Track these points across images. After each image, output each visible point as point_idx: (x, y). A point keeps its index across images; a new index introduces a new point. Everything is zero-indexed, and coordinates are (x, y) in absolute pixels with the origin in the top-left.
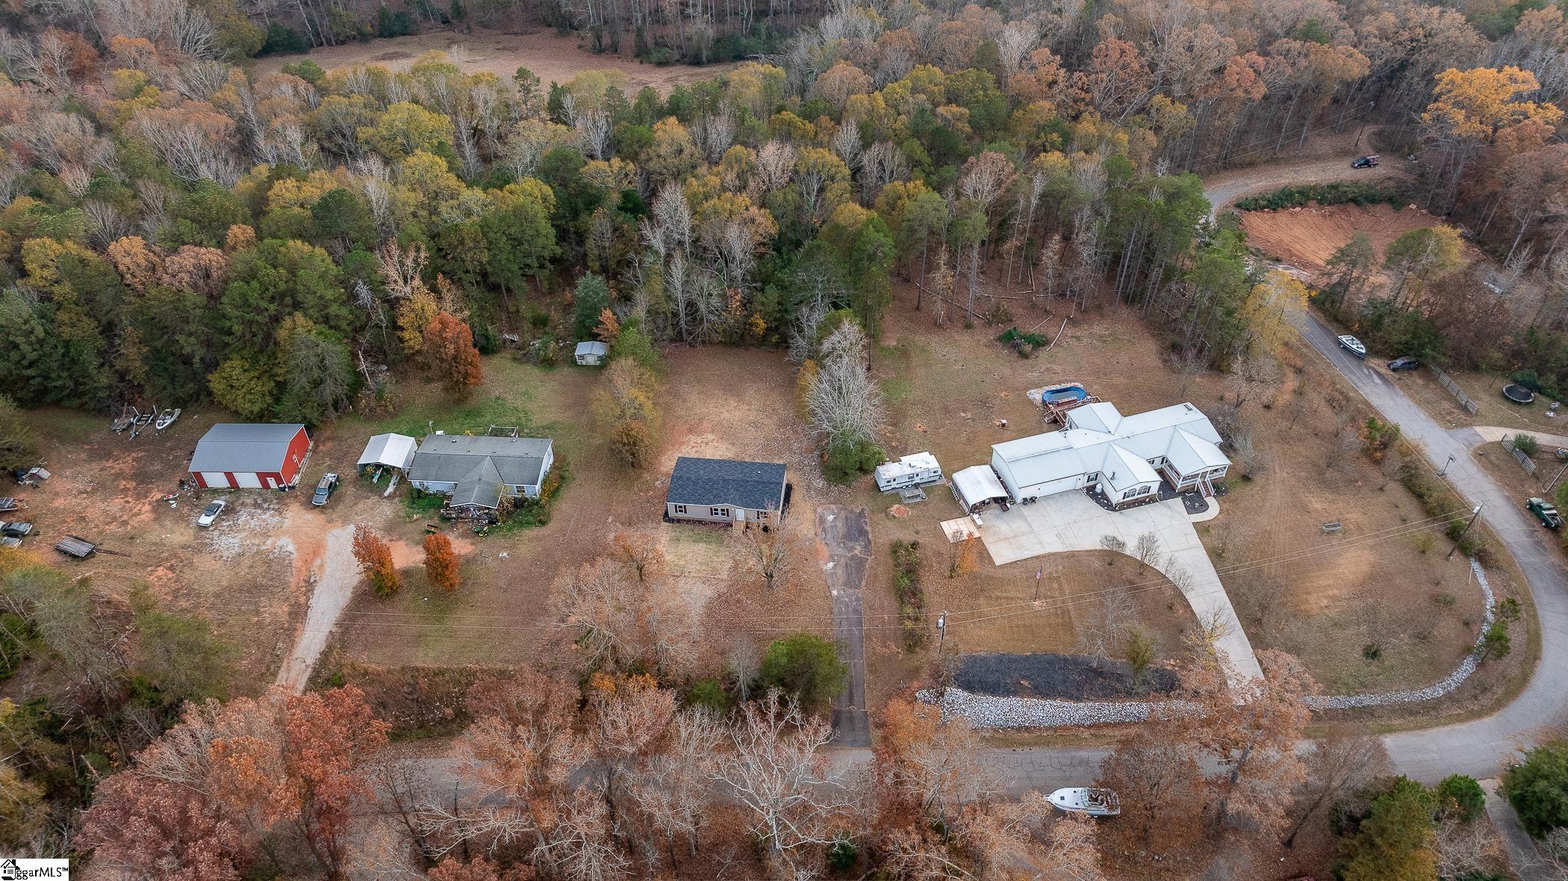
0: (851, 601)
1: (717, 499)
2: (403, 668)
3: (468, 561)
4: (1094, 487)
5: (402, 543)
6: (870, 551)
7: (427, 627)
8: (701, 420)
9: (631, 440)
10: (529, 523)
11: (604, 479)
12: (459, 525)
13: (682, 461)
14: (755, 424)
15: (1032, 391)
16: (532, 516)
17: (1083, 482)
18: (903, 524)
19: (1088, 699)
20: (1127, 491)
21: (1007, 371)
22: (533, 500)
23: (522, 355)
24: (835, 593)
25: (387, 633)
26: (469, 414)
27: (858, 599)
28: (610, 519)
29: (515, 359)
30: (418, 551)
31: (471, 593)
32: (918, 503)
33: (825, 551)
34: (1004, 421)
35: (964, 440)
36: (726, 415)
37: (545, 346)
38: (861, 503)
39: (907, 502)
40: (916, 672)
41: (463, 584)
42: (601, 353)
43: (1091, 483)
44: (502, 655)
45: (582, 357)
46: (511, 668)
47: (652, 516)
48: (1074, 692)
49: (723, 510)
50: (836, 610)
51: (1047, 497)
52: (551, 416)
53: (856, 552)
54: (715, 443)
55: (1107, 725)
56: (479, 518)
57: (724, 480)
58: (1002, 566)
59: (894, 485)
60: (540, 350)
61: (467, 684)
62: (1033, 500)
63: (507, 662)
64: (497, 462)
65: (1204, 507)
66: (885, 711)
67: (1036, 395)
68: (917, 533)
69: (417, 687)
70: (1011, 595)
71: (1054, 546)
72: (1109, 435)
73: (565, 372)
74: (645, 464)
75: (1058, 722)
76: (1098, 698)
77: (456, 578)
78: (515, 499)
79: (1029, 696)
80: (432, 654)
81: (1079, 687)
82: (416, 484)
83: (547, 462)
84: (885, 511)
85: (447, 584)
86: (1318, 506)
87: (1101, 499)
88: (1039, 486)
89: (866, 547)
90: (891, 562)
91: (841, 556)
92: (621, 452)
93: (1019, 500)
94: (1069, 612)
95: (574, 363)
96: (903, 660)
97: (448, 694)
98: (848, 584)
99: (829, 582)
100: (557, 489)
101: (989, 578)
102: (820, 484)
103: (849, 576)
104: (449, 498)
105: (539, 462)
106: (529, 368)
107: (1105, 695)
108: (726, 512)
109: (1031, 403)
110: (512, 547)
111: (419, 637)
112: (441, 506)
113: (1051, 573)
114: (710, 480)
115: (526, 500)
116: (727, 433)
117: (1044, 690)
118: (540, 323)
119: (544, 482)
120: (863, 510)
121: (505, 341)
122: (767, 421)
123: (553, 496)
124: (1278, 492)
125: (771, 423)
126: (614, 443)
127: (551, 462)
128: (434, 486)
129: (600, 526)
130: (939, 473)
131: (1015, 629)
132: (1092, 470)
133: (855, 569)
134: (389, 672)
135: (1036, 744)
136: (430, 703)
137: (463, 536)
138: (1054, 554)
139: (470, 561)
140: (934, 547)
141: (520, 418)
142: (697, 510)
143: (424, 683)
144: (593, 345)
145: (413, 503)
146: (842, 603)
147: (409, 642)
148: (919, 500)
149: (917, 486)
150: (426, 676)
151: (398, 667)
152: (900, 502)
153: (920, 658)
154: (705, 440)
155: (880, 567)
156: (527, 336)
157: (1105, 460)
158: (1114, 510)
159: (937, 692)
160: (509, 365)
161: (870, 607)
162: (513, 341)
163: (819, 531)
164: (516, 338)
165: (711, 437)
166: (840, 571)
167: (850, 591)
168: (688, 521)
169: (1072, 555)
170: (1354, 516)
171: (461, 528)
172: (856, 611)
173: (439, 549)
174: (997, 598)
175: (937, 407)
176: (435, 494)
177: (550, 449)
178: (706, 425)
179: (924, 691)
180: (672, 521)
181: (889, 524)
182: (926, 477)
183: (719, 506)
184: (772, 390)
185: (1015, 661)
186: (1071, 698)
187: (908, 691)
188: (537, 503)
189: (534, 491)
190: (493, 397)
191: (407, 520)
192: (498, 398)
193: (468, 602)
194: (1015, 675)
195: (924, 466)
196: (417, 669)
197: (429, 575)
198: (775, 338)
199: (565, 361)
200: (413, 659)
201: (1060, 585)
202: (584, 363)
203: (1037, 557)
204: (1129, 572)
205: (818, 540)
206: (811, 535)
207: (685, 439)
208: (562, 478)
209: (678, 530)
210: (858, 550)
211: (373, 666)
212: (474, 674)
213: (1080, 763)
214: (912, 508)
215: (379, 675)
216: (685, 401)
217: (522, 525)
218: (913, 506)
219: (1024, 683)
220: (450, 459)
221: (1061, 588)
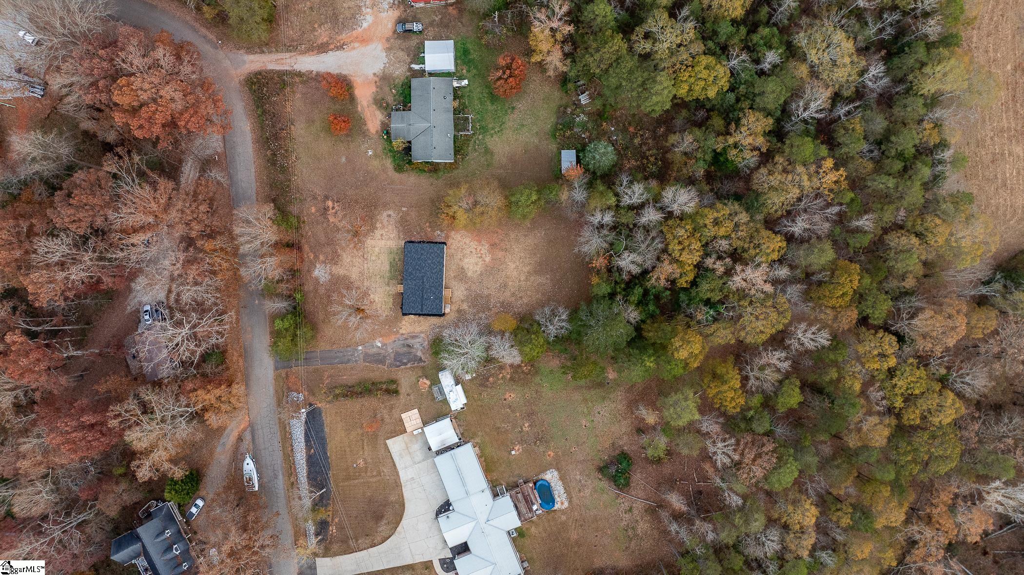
0: (355, 357)
5: (374, 89)
6: (390, 367)
7: (318, 123)
8: (503, 250)
10: (395, 161)
15: (555, 473)
18: (413, 386)
24: (360, 348)
27: (356, 361)
28: (404, 209)
32: (432, 395)
33: (389, 341)
36: (512, 266)
38: (429, 360)
47: (409, 234)
48: (311, 476)
50: (349, 349)
53: (390, 360)
57: (423, 277)
58: (386, 444)
64: (427, 131)
68: (408, 395)
70: (366, 448)
71: (404, 475)
72: (485, 520)
75: (296, 466)
79: (307, 452)
81: (314, 479)
84: (423, 375)
87: (442, 508)
89: (394, 366)
90: (384, 380)
91: (386, 350)
94: (356, 479)
96: (320, 387)
98: (367, 355)
99: (367, 344)
100: (424, 171)
101: (376, 436)
103: (373, 355)
110: (376, 155)
111: (312, 122)
113: (383, 472)
117: (311, 461)
120: (424, 362)
122: (507, 294)
123: (418, 170)
125: (505, 297)
129: (398, 205)
130: (449, 409)
131: (343, 448)
133: (378, 359)
135: (284, 454)
137: (384, 125)
138: (398, 475)
139: (364, 134)
140: (398, 405)
146: (353, 352)
147: (308, 117)
148: (436, 396)
150: (288, 133)
153: (320, 395)
155: (379, 373)
158: (436, 515)
161: (352, 368)
163: (405, 336)
166: (375, 350)
167: (361, 356)
169: (399, 485)
172: (349, 360)
174: (362, 439)
175: (534, 407)
177: (445, 161)
179: (303, 398)
181: (413, 378)
185: (324, 447)
187: (302, 389)
188: (410, 163)
191: (392, 86)
193: (336, 141)
194: (316, 446)
195: (454, 400)
196: (291, 127)
200: (297, 123)
201: (375, 476)
203: (395, 465)
204: (388, 517)
205: (398, 336)
206: (401, 331)
207: (484, 242)
208: (437, 172)
209: (398, 251)
210: (392, 360)
213: (275, 474)
214: (428, 391)
216: (526, 236)
219: (312, 451)
220: (427, 100)
221: (373, 476)
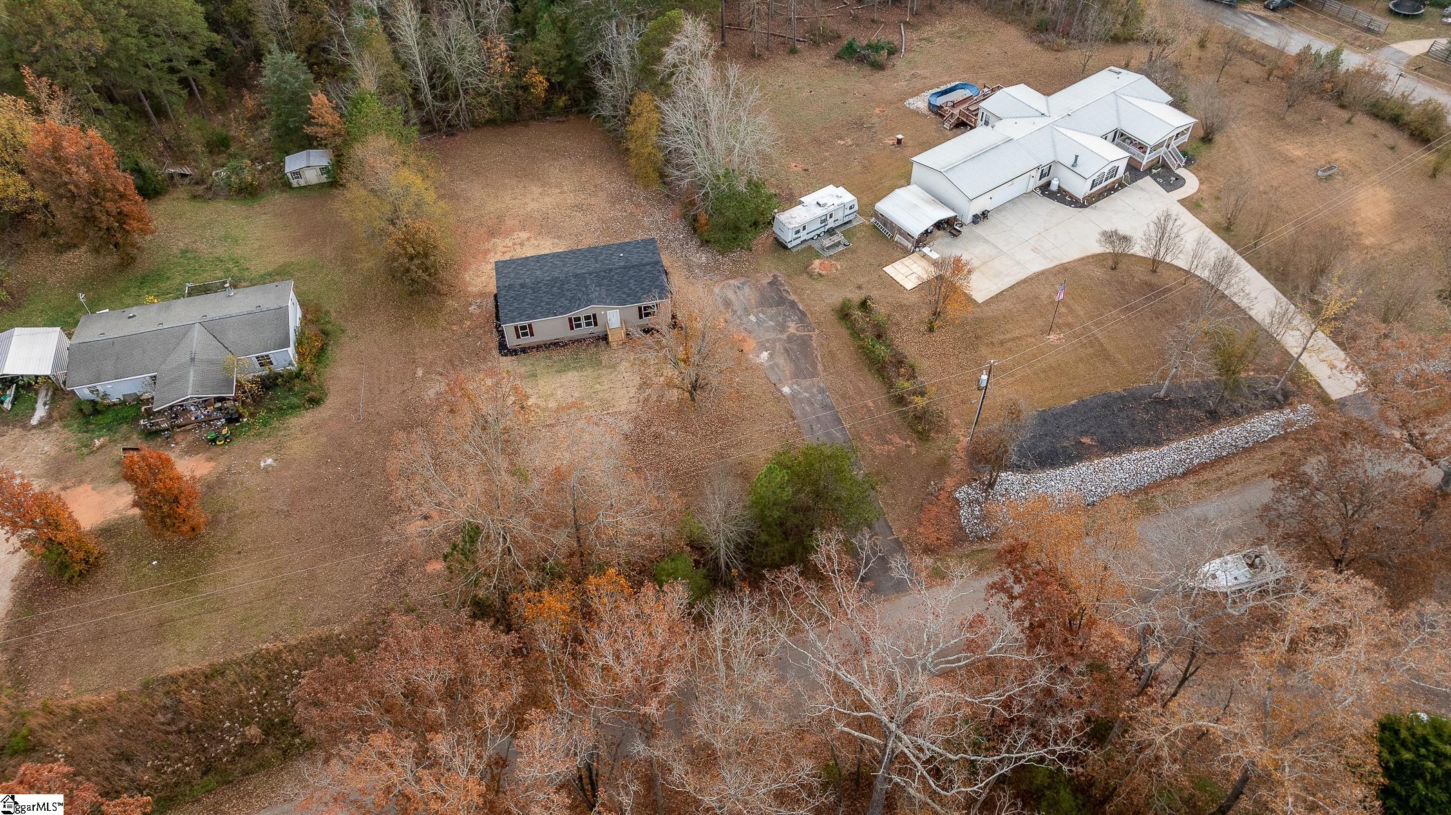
0: (813, 396)
1: (575, 302)
2: (146, 686)
3: (210, 487)
4: (1049, 183)
5: (86, 488)
6: (810, 324)
7: (169, 607)
8: (501, 218)
9: (420, 249)
10: (293, 407)
11: (389, 322)
12: (179, 438)
13: (501, 267)
14: (578, 207)
15: (911, 100)
16: (296, 395)
17: (1036, 182)
18: (836, 281)
19: (1169, 440)
20: (1095, 177)
21: (868, 88)
22: (291, 373)
23: (203, 190)
24: (786, 390)
25: (99, 636)
26: (143, 281)
27: (821, 391)
28: (420, 372)
29: (194, 197)
30: (118, 494)
31: (231, 534)
32: (842, 253)
33: (750, 340)
34: (900, 137)
35: (859, 168)
36: (533, 205)
37: (236, 171)
38: (768, 270)
39: (827, 253)
40: (942, 466)
41: (213, 522)
42: (325, 162)
43: (1044, 180)
44: (315, 615)
45: (297, 174)
46: (337, 629)
47: (482, 354)
49: (587, 318)
50: (797, 412)
51: (1000, 209)
52: (277, 257)
53: (792, 330)
54: (532, 241)
55: (1203, 466)
56: (209, 420)
57: (576, 276)
58: (988, 302)
59: (804, 235)
60: (229, 177)
61: (269, 678)
62: (985, 215)
63: (328, 621)
64: (213, 328)
65: (1180, 182)
66: (921, 530)
67: (919, 103)
68: (860, 287)
69: (182, 708)
70: (1017, 333)
71: (1037, 265)
72: (1043, 118)
73: (278, 199)
74: (445, 289)
75: (1146, 480)
76: (1180, 436)
77: (198, 514)
78: (260, 377)
79: (1098, 456)
80: (191, 647)
81: (1152, 426)
82: (84, 392)
83: (295, 316)
84: (806, 269)
85: (186, 528)
86: (1298, 153)
87: (1063, 197)
88: (990, 194)
89: (801, 320)
90: (844, 332)
91: (774, 341)
92: (408, 270)
93: (969, 219)
94: (1095, 339)
95: (287, 185)
96: (918, 454)
97: (240, 703)
98: (798, 374)
99: (773, 378)
100: (322, 350)
101: (978, 320)
102: (702, 258)
103: (796, 363)
104: (150, 401)
105: (282, 313)
106: (220, 205)
107: (1187, 430)
108: (592, 320)
109: (916, 113)
110: (278, 448)
111: (161, 625)
112: (136, 419)
113: (1051, 296)
114: (555, 280)
115: (278, 375)
116: (545, 225)
117: (1114, 444)
118: (219, 145)
119: (299, 343)
120: (775, 277)
121: (171, 176)
122: (593, 201)
123: (319, 362)
124: (1248, 148)
125: (600, 201)
126: (395, 259)
127: (299, 314)
128: (116, 389)
129: (408, 385)
130: (856, 208)
131: (1042, 376)
132: (1045, 161)
133: (799, 351)
134: (120, 698)
136: (215, 729)
137: (190, 451)
138: (1043, 273)
139: (214, 485)
140: (890, 300)
141: (228, 270)
142: (549, 327)
143: (192, 698)
144: (308, 156)
145: (88, 423)
146: (801, 401)
147: (143, 640)
148: (841, 248)
149: (831, 232)
150: (192, 684)
151: (136, 686)
152: (818, 256)
153: (939, 446)
154: (518, 241)
155: (833, 342)
156: (205, 164)
157: (1054, 146)
158: (1083, 206)
159: (983, 483)
160: (188, 206)
161: (843, 397)
162: (184, 176)
164: (187, 171)
165: (524, 235)
166: (781, 361)
167: (807, 382)
168: (538, 347)
169: (1063, 271)
170: (1342, 155)
171: (183, 440)
172: (825, 407)
173: (155, 474)
174: (1002, 343)
175: (805, 140)
176: (123, 403)
177: (292, 295)
178: (509, 222)
179: (965, 488)
180: (514, 352)
181: (819, 286)
182: (840, 217)
183: (582, 312)
184: (582, 164)
185: (1062, 415)
186: (1148, 444)
187: (943, 495)
188: (298, 375)
189: (286, 358)
190: (175, 250)
191: (85, 450)
192: (184, 252)
193: (230, 549)
194: (1071, 434)
195: (837, 202)
196: (174, 679)
197: (149, 520)
198: (562, 101)
199: (273, 185)
200: (160, 664)
201: (1068, 307)
202: (302, 183)
203: (1024, 281)
204: (1141, 274)
207: (489, 245)
208: (325, 333)
209: (528, 362)
210: (792, 328)
211: (86, 697)
212: (277, 656)
214: (838, 260)
215: (104, 710)
216: (467, 200)
217: (282, 412)
218: (838, 257)
219: (1086, 441)
220: (130, 341)
221: (1071, 311)
